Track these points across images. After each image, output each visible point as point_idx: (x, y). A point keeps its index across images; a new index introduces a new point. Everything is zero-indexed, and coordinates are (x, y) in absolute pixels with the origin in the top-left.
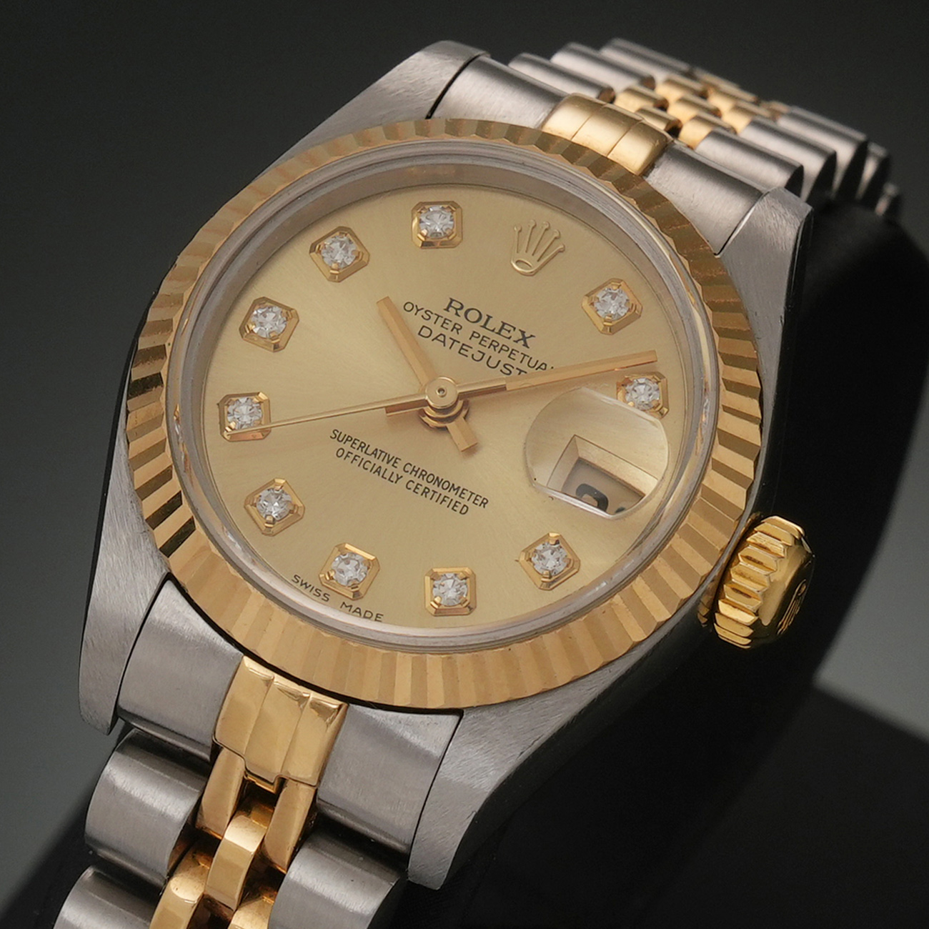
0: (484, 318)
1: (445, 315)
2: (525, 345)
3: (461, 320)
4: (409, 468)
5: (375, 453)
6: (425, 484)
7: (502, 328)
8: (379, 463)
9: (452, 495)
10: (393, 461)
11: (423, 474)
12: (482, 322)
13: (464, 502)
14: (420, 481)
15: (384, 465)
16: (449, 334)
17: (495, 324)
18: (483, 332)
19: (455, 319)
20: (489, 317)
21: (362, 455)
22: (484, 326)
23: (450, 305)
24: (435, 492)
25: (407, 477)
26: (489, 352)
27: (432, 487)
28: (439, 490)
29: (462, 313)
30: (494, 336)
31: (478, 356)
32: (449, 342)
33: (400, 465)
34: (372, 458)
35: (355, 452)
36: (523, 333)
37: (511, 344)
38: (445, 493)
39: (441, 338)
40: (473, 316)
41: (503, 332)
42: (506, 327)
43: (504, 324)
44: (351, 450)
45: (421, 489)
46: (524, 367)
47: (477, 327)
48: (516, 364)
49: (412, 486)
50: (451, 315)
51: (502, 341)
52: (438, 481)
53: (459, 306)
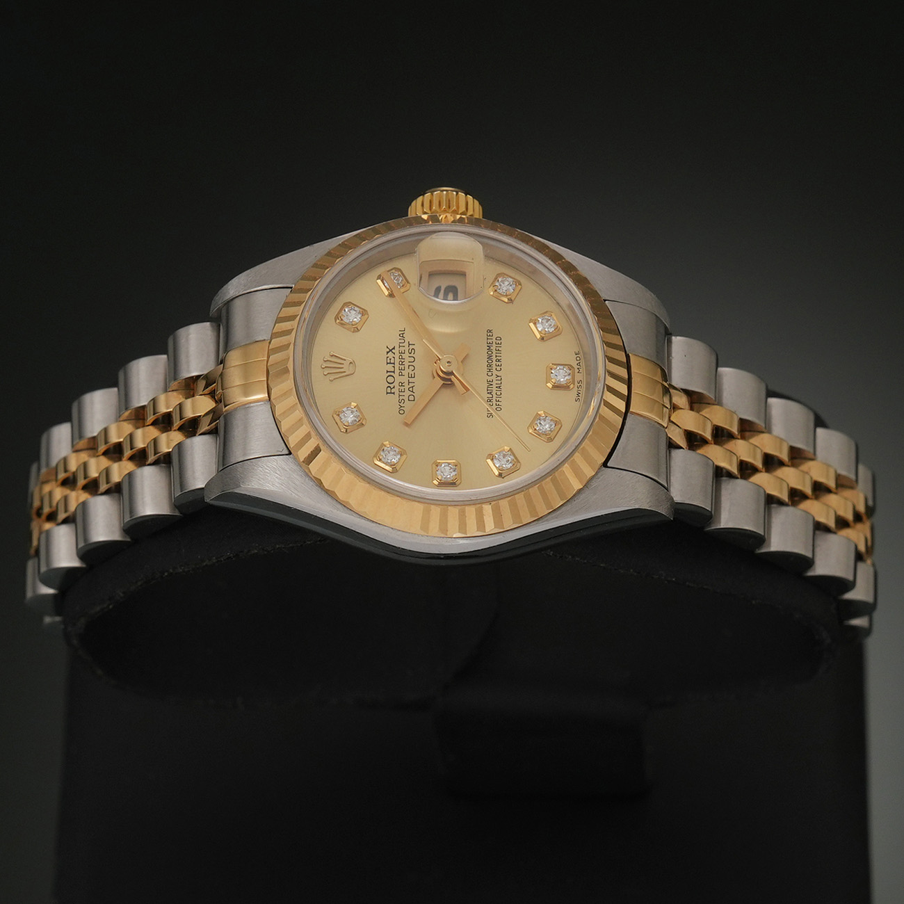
0: (389, 374)
1: (397, 393)
2: (394, 348)
3: (396, 384)
4: (490, 374)
5: (490, 393)
6: (494, 363)
7: (390, 363)
8: (494, 389)
9: (493, 348)
10: (490, 383)
11: (489, 366)
12: (392, 374)
13: (494, 340)
14: (494, 366)
15: (494, 386)
16: (407, 387)
17: (390, 367)
18: (397, 371)
19: (397, 387)
20: (387, 372)
21: (494, 398)
22: (394, 372)
23: (391, 393)
24: (496, 356)
25: (495, 372)
26: (406, 364)
27: (494, 358)
28: (494, 355)
29: (392, 386)
30: (397, 365)
31: (412, 368)
32: (411, 385)
33: (490, 378)
34: (494, 393)
35: (494, 402)
36: (388, 353)
37: (397, 355)
38: (494, 352)
39: (411, 389)
40: (390, 380)
41: (392, 361)
42: (389, 362)
43: (387, 363)
44: (494, 404)
45: (498, 363)
46: (406, 344)
47: (396, 375)
48: (406, 348)
49: (498, 368)
50: (396, 390)
51: (397, 360)
52: (490, 357)
53: (389, 388)
